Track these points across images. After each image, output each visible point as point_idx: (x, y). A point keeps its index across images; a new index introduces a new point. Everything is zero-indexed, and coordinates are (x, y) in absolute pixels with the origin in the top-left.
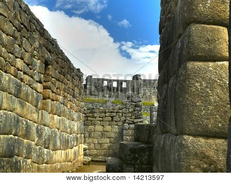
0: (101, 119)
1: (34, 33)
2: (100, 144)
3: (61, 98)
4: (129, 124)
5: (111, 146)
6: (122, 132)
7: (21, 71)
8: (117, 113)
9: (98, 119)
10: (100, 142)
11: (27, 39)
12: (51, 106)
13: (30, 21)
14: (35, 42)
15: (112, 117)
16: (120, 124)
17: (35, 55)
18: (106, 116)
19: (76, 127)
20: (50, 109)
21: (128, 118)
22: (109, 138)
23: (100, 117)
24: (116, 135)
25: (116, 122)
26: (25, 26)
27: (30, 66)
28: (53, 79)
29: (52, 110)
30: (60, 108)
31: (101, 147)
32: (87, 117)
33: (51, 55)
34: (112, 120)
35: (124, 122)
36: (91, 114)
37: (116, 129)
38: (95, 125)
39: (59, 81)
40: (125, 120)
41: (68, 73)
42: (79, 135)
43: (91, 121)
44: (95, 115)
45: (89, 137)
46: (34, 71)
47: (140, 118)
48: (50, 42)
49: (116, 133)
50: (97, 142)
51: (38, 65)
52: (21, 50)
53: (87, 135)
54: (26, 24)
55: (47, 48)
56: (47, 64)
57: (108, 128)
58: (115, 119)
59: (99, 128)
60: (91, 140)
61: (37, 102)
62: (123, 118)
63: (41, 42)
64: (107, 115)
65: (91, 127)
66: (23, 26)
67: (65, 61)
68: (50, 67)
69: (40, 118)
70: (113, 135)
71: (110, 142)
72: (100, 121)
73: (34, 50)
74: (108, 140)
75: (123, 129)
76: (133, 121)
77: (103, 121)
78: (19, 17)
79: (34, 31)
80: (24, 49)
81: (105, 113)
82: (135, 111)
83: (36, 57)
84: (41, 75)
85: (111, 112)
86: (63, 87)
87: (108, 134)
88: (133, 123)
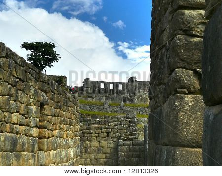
0: (97, 135)
1: (29, 82)
2: (96, 159)
3: (56, 132)
4: (124, 140)
5: (107, 161)
6: (118, 147)
7: (17, 124)
8: (112, 129)
9: (93, 135)
10: (96, 157)
11: (23, 91)
12: (47, 144)
13: (26, 72)
14: (31, 90)
15: (108, 133)
16: (115, 139)
17: (31, 103)
18: (102, 132)
19: (72, 153)
20: (46, 148)
21: (123, 134)
22: (105, 153)
23: (96, 133)
24: (112, 150)
25: (111, 138)
26: (20, 79)
27: (25, 116)
28: (49, 117)
29: (48, 148)
30: (56, 142)
31: (97, 162)
32: (84, 133)
33: (47, 95)
34: (108, 136)
35: (119, 138)
36: (87, 130)
37: (112, 144)
38: (91, 141)
39: (55, 116)
40: (120, 136)
41: (64, 105)
42: (75, 159)
43: (88, 137)
44: (92, 131)
45: (86, 152)
46: (30, 118)
47: (134, 134)
48: (46, 83)
49: (111, 148)
50: (93, 157)
51: (34, 110)
52: (17, 104)
53: (84, 150)
54: (21, 77)
55: (42, 90)
56: (42, 105)
57: (104, 143)
58: (110, 135)
59: (95, 144)
60: (87, 156)
61: (33, 148)
62: (118, 134)
63: (37, 87)
64: (103, 130)
65: (88, 143)
66: (18, 80)
67: (60, 94)
68: (46, 106)
69: (36, 161)
70: (108, 150)
71: (106, 157)
72: (96, 137)
73: (30, 98)
74: (104, 156)
75: (118, 145)
76: (128, 137)
77: (98, 136)
78: (14, 72)
79: (30, 80)
80: (20, 102)
81: (101, 129)
82: (129, 127)
83: (32, 104)
84: (36, 120)
85: (107, 129)
86: (59, 120)
87: (104, 150)
88: (128, 139)
